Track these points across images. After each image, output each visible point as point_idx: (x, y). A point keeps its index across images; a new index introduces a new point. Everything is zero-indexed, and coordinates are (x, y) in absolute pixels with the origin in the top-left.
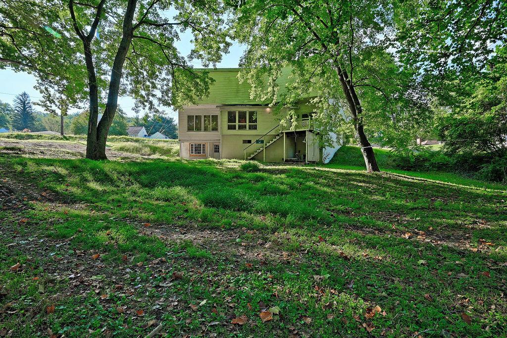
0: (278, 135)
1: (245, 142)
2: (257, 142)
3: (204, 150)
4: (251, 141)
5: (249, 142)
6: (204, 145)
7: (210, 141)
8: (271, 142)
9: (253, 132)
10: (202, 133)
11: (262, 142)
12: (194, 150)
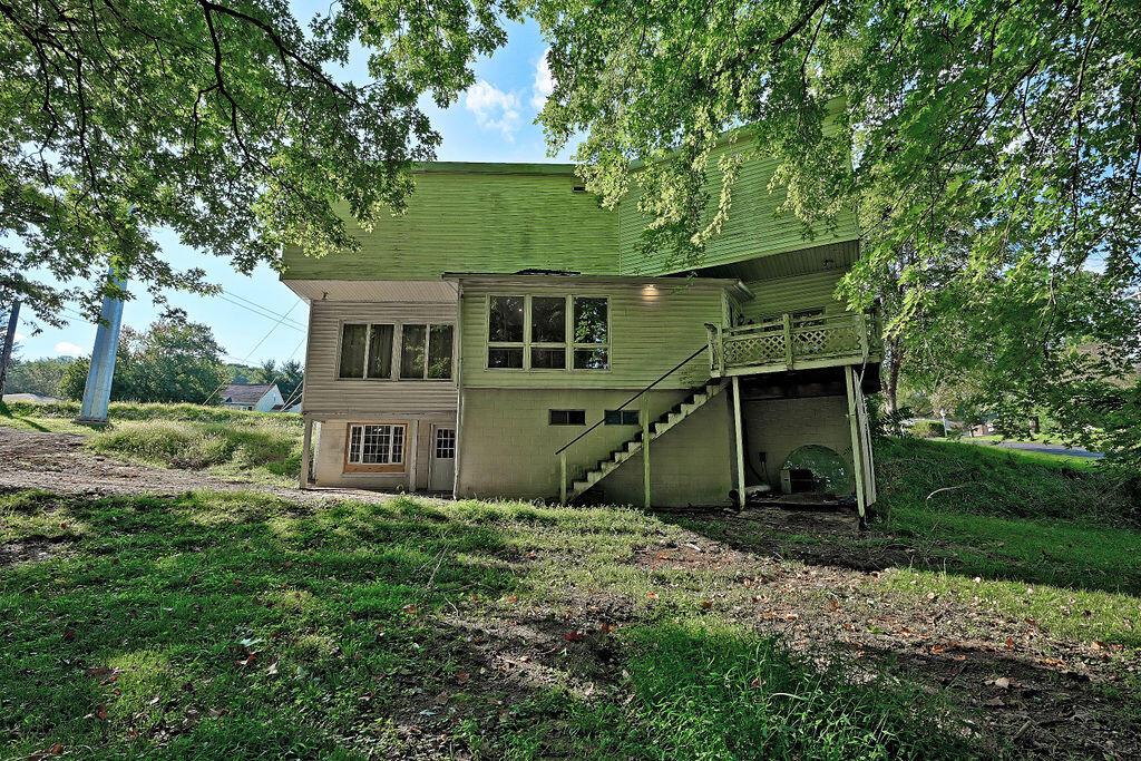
0: (702, 390)
1: (558, 417)
2: (612, 417)
3: (397, 450)
4: (583, 413)
5: (577, 417)
6: (398, 431)
7: (422, 418)
8: (673, 420)
9: (591, 378)
10: (394, 386)
11: (631, 418)
12: (362, 450)
